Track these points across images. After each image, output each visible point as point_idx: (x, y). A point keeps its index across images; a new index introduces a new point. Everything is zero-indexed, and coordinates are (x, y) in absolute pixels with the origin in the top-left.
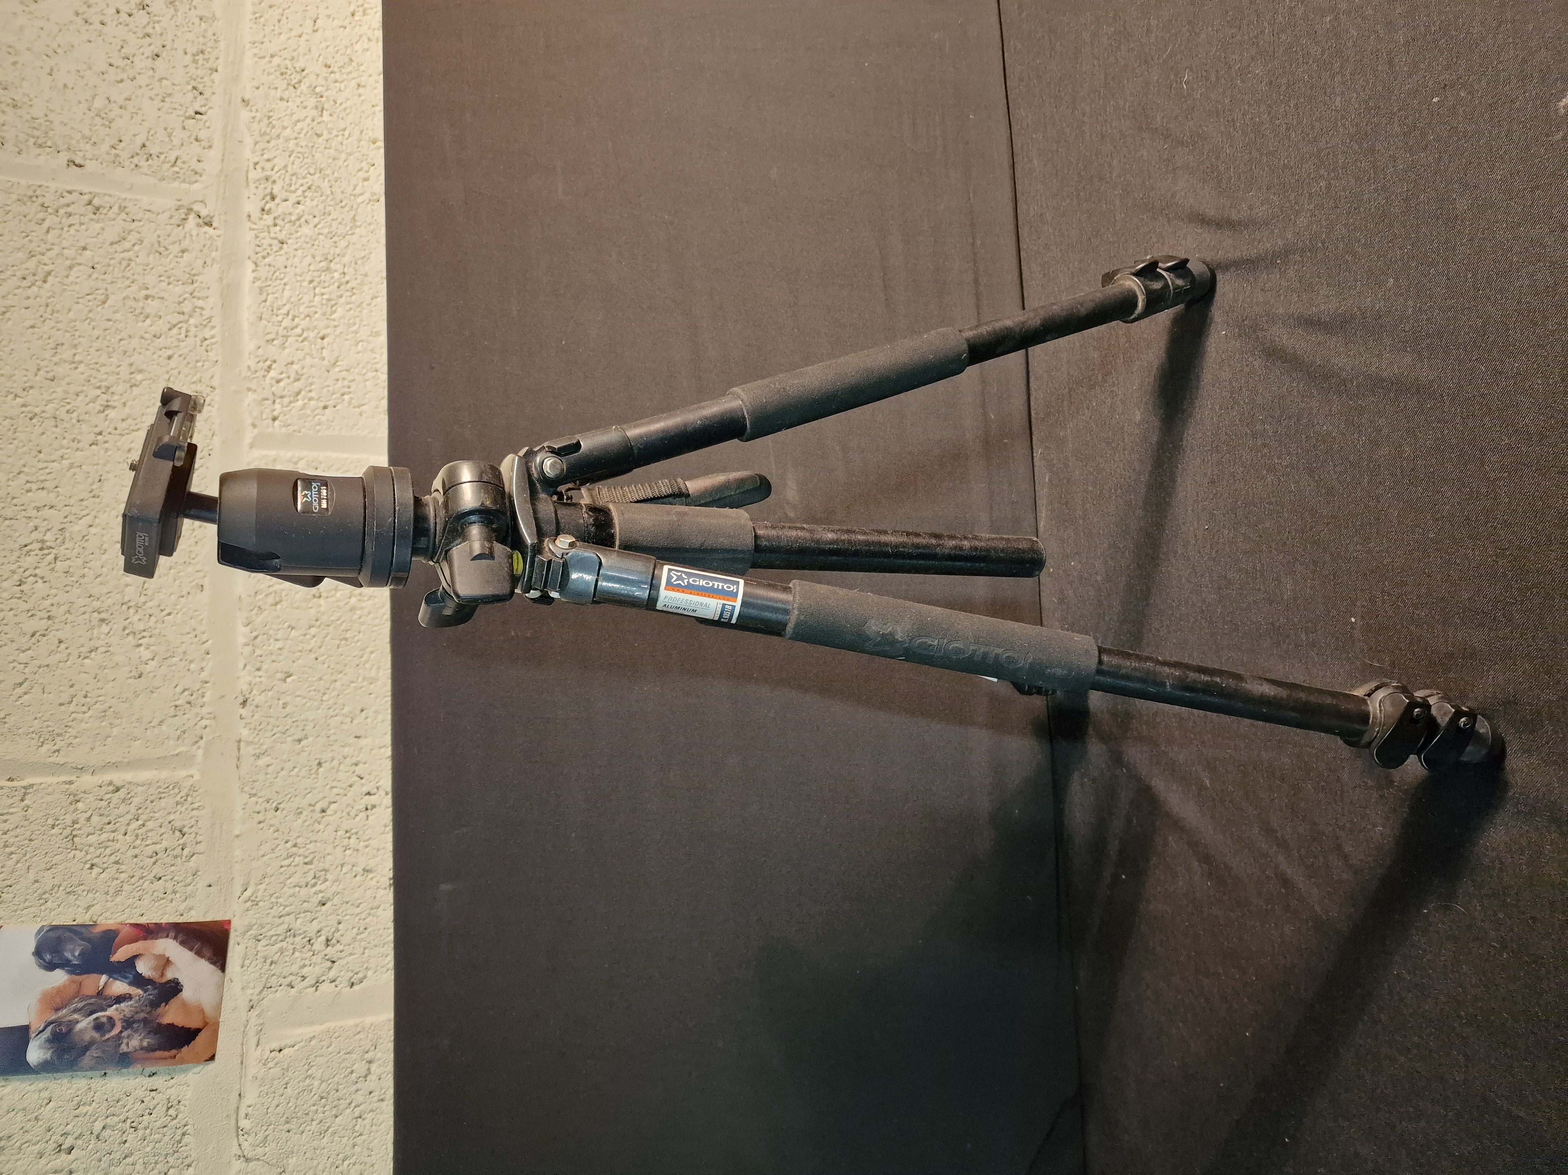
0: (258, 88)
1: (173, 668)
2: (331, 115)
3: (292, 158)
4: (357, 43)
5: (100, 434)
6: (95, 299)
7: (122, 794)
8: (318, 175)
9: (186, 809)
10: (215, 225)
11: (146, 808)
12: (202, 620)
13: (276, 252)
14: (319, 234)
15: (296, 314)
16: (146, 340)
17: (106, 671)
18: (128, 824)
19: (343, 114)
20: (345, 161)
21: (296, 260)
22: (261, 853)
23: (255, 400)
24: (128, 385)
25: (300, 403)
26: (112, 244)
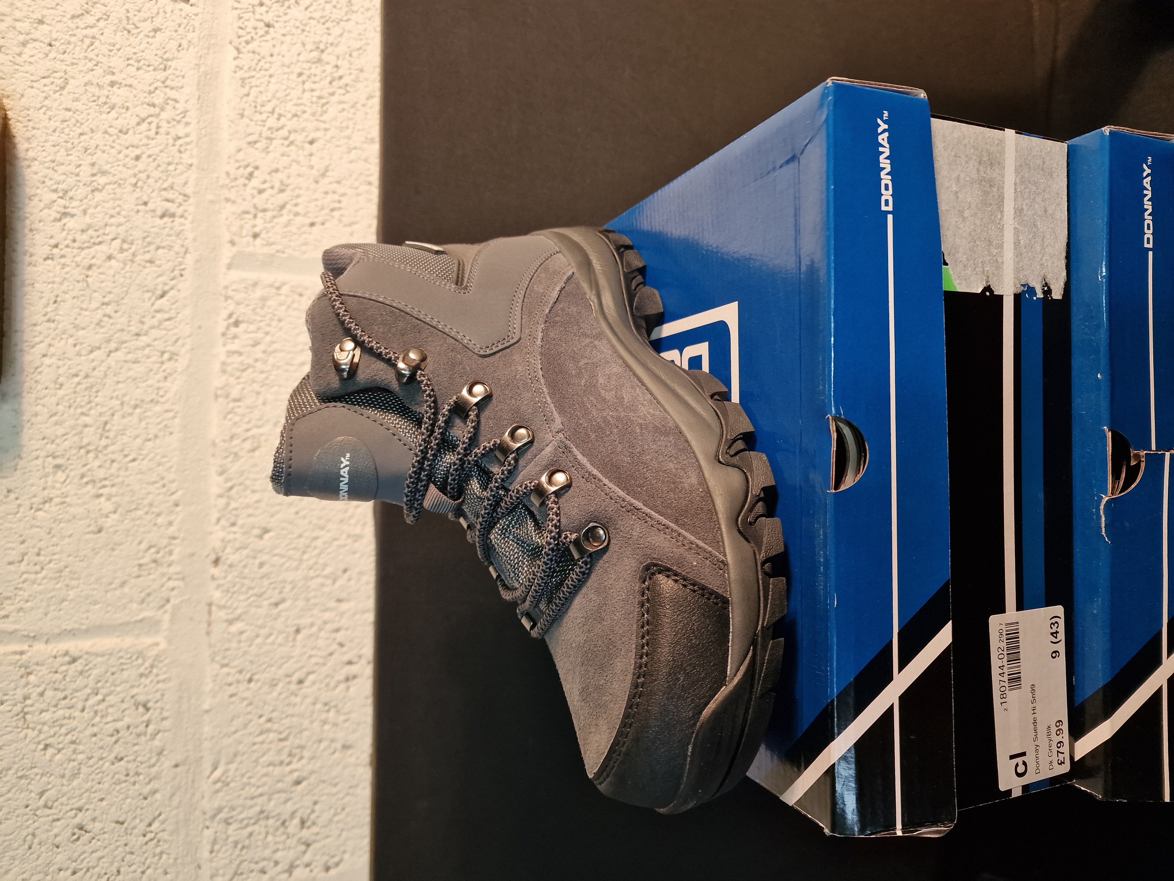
1: (138, 522)
5: (56, 246)
6: (52, 83)
7: (78, 666)
9: (152, 682)
11: (107, 682)
12: (171, 467)
13: (262, 36)
15: (282, 112)
16: (111, 135)
17: (62, 525)
18: (86, 700)
21: (284, 47)
22: (232, 729)
23: (234, 213)
24: (89, 189)
25: (284, 219)
26: (73, 17)
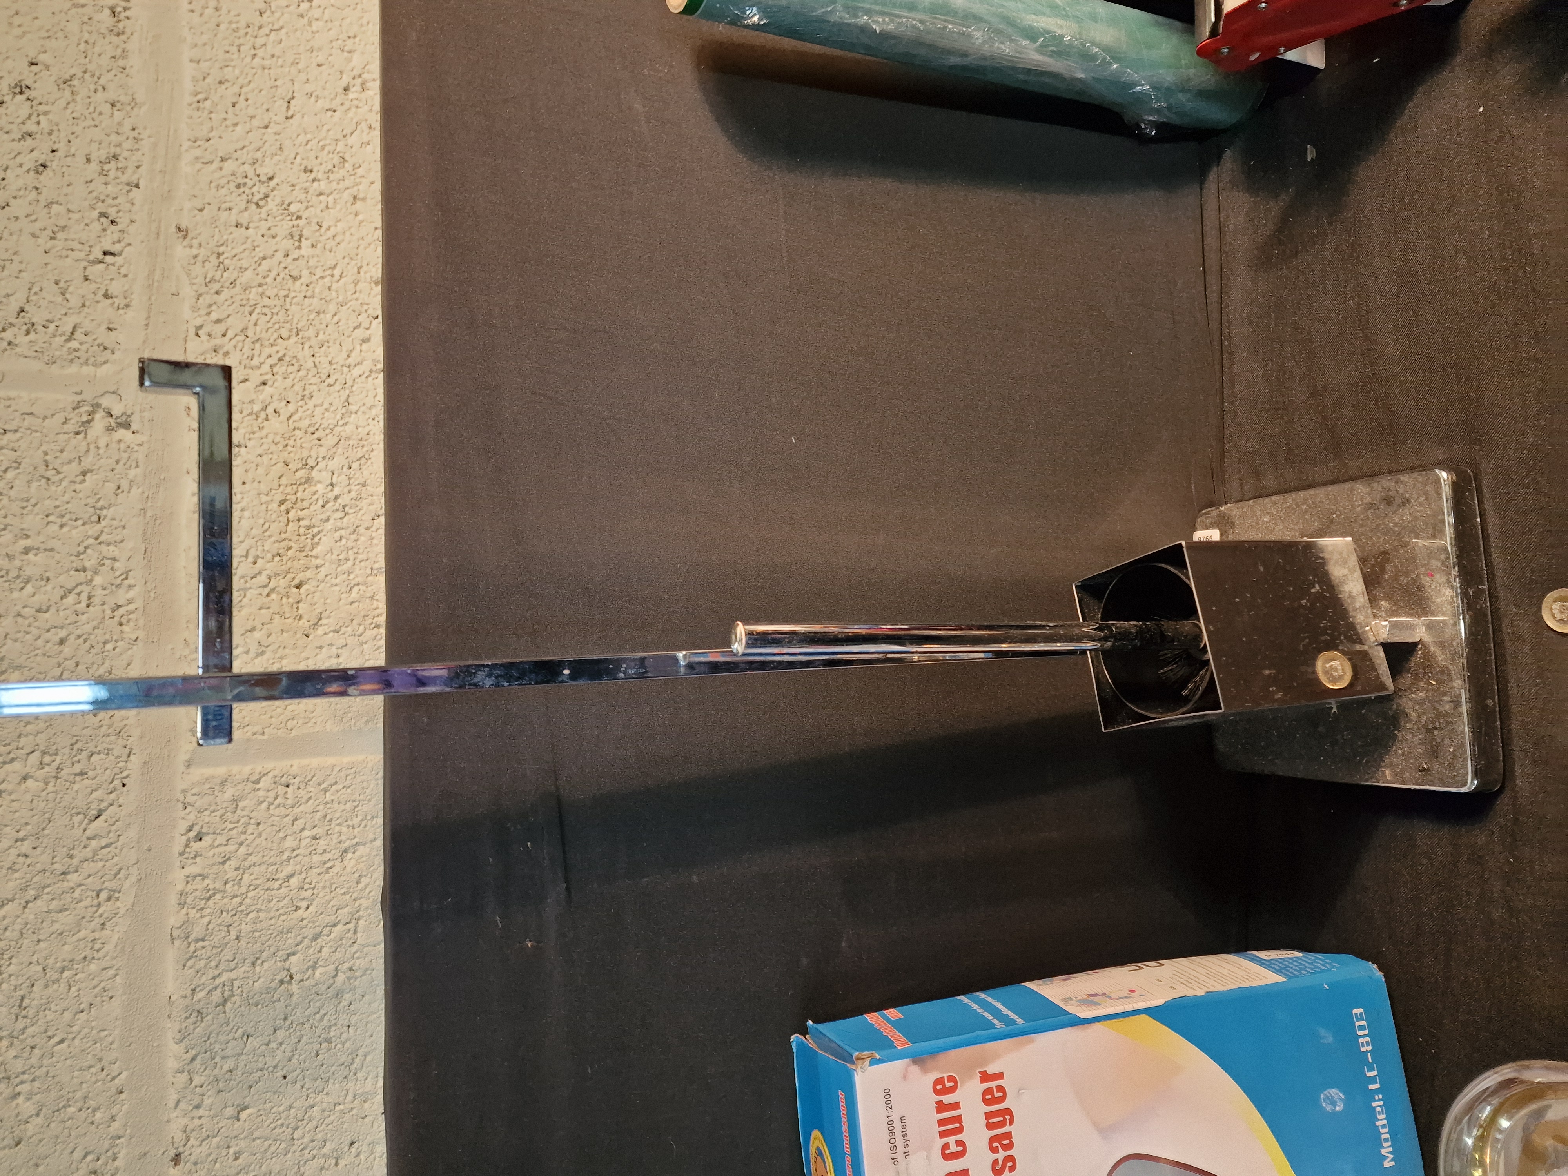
0: (201, 210)
2: (313, 246)
3: (254, 316)
4: (352, 134)
8: (294, 339)
10: (134, 427)
14: (294, 430)
19: (331, 244)
20: (335, 315)
